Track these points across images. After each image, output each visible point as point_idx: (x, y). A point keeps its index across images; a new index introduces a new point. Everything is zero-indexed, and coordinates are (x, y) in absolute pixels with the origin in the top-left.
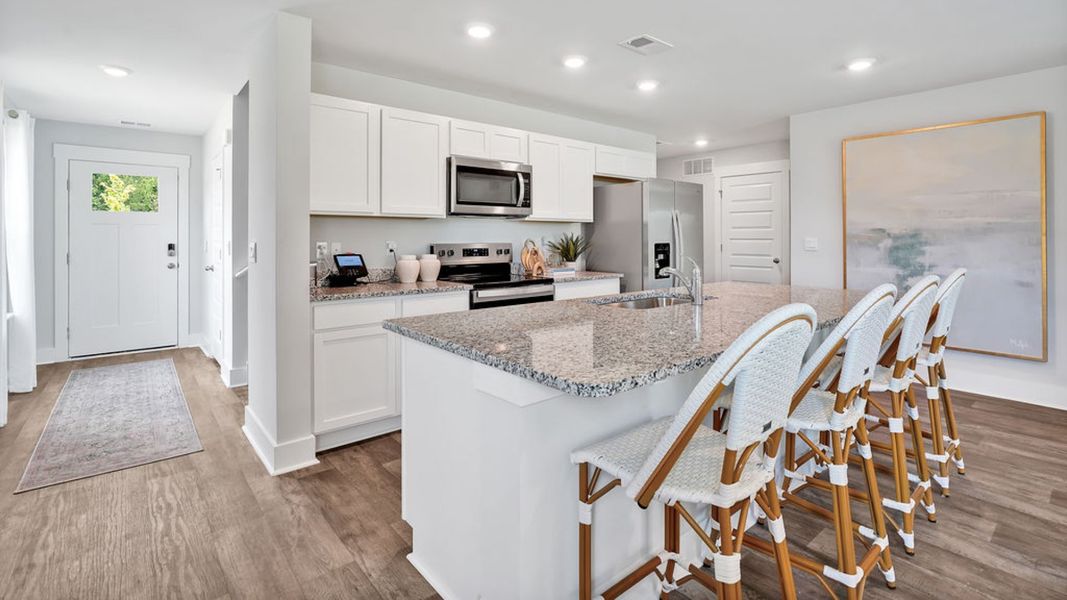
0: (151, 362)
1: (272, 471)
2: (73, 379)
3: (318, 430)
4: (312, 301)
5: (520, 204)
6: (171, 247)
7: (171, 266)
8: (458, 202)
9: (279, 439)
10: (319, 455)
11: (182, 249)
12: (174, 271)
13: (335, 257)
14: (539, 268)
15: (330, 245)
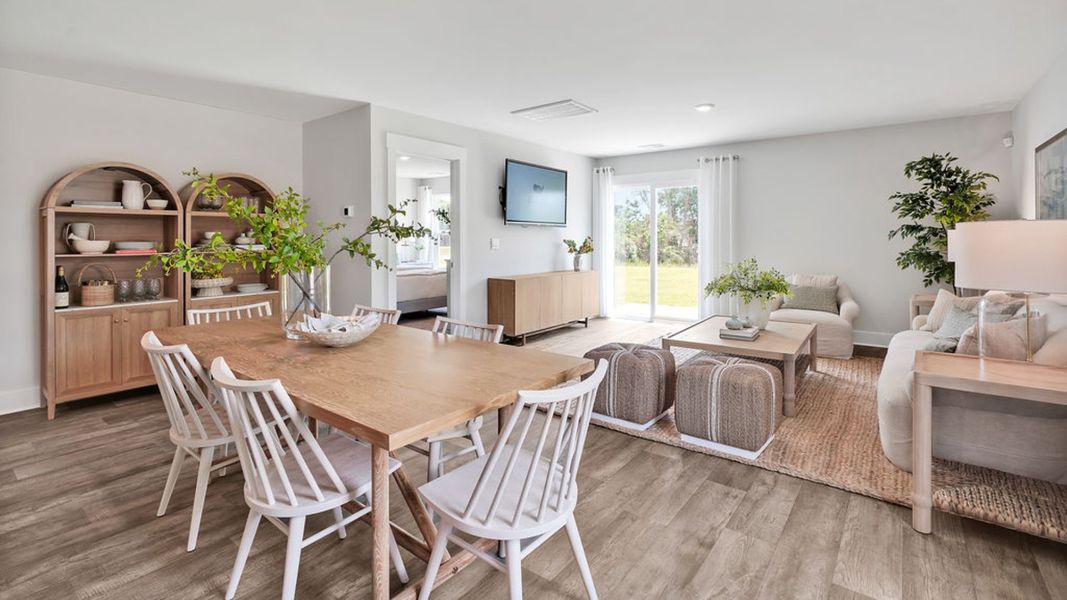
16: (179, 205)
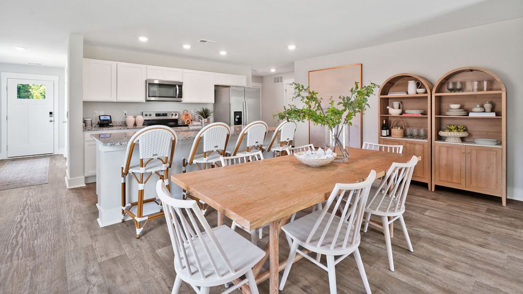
0: (40, 159)
1: (68, 187)
2: (7, 165)
3: (86, 175)
4: (84, 131)
5: (177, 97)
6: (51, 113)
7: (51, 121)
8: (149, 96)
9: (70, 177)
10: (86, 184)
11: (56, 114)
12: (52, 123)
13: (100, 116)
14: (188, 121)
15: (99, 112)
16: (429, 91)
